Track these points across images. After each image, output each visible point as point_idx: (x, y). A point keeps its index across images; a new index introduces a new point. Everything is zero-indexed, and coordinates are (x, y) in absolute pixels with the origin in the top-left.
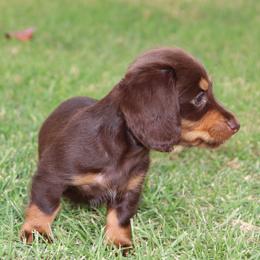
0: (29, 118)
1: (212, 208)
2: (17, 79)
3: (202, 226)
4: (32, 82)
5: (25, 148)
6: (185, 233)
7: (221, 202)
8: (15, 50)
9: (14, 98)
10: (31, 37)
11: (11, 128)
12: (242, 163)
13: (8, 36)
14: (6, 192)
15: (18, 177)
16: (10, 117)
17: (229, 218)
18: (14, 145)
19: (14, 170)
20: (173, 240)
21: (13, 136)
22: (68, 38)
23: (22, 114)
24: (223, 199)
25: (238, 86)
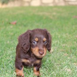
0: (15, 43)
1: (60, 66)
2: (12, 34)
3: (58, 70)
4: (16, 35)
5: (14, 51)
6: (54, 72)
7: (62, 64)
8: (12, 27)
9: (11, 38)
10: (16, 24)
11: (10, 46)
12: (68, 55)
13: (10, 23)
14: (9, 62)
15: (12, 58)
16: (10, 43)
17: (64, 68)
18: (11, 50)
19: (11, 56)
20: (50, 74)
21: (11, 48)
22: (25, 24)
23: (13, 43)
24: (63, 63)
25: (67, 35)
